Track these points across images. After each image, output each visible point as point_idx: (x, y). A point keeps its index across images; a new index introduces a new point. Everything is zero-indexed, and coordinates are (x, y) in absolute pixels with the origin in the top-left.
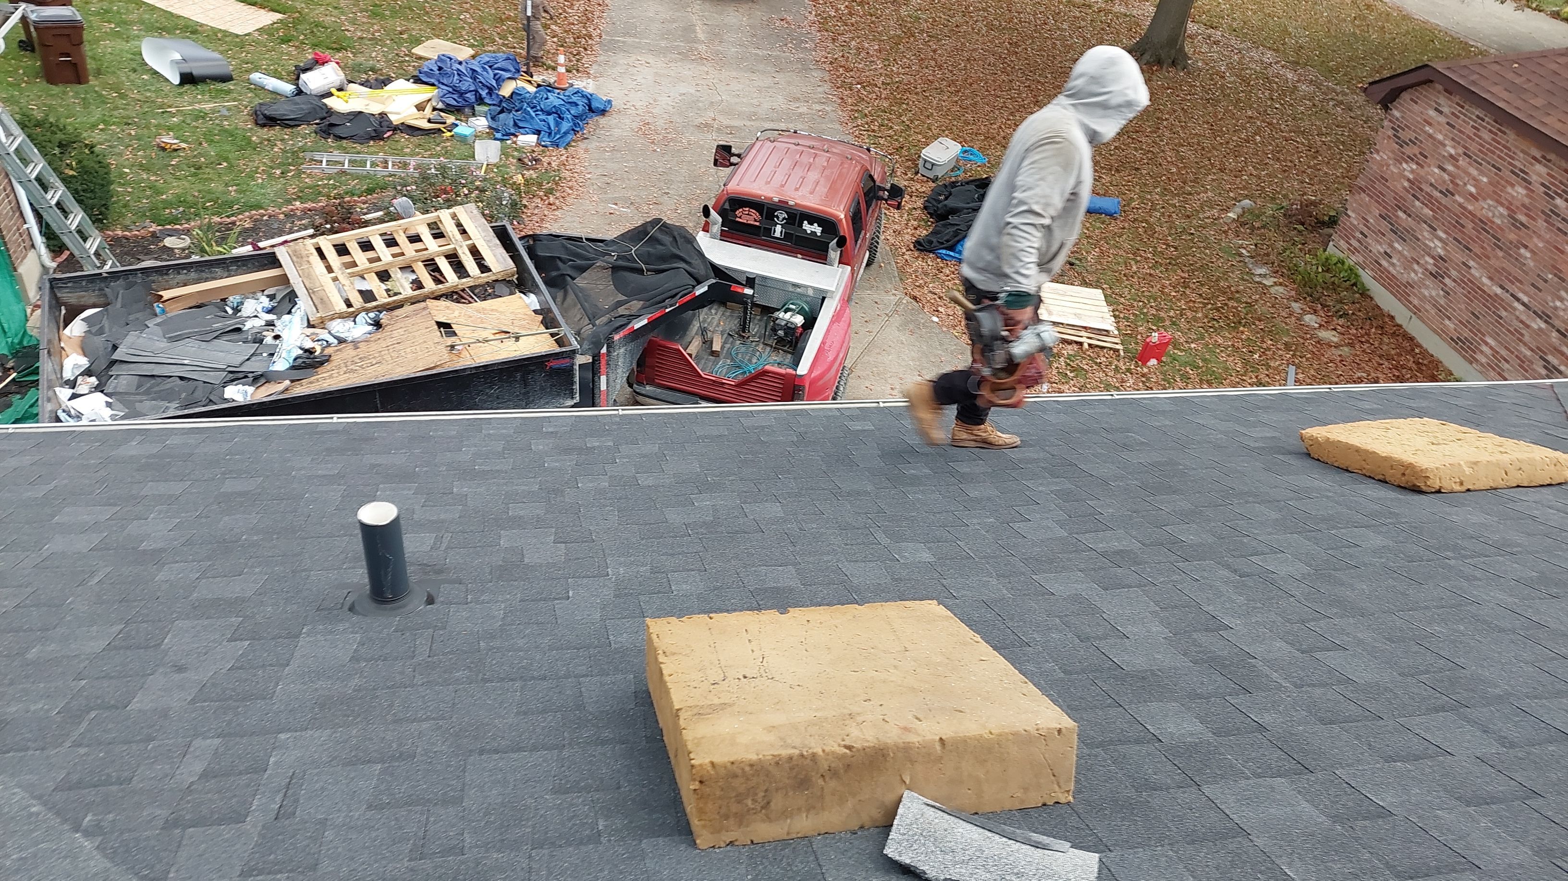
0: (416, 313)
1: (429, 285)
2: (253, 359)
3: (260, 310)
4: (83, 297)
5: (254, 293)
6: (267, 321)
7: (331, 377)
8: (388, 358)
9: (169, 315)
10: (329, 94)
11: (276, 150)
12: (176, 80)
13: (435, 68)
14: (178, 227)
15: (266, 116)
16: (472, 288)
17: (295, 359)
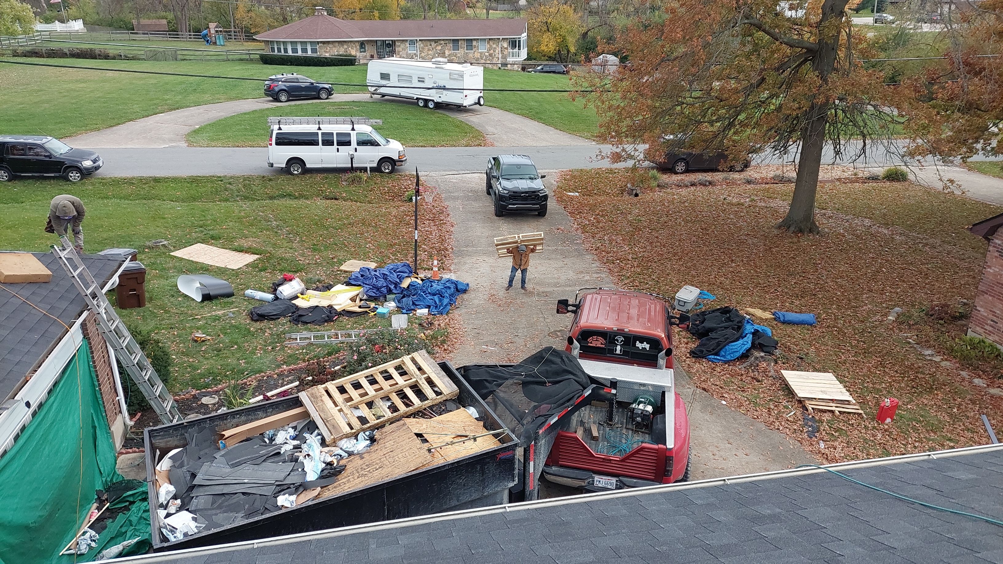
0: (399, 428)
1: (402, 408)
2: (292, 473)
3: (288, 438)
4: (169, 441)
5: (283, 427)
6: (294, 446)
7: (349, 481)
8: (386, 462)
9: (229, 448)
10: (296, 297)
11: (266, 334)
12: (199, 299)
13: (359, 276)
14: (210, 390)
15: (258, 315)
16: (431, 407)
17: (322, 471)
